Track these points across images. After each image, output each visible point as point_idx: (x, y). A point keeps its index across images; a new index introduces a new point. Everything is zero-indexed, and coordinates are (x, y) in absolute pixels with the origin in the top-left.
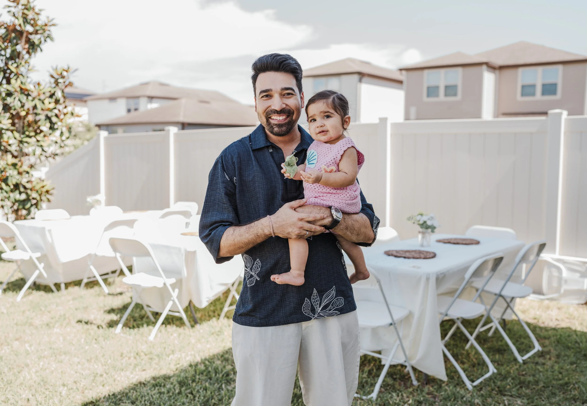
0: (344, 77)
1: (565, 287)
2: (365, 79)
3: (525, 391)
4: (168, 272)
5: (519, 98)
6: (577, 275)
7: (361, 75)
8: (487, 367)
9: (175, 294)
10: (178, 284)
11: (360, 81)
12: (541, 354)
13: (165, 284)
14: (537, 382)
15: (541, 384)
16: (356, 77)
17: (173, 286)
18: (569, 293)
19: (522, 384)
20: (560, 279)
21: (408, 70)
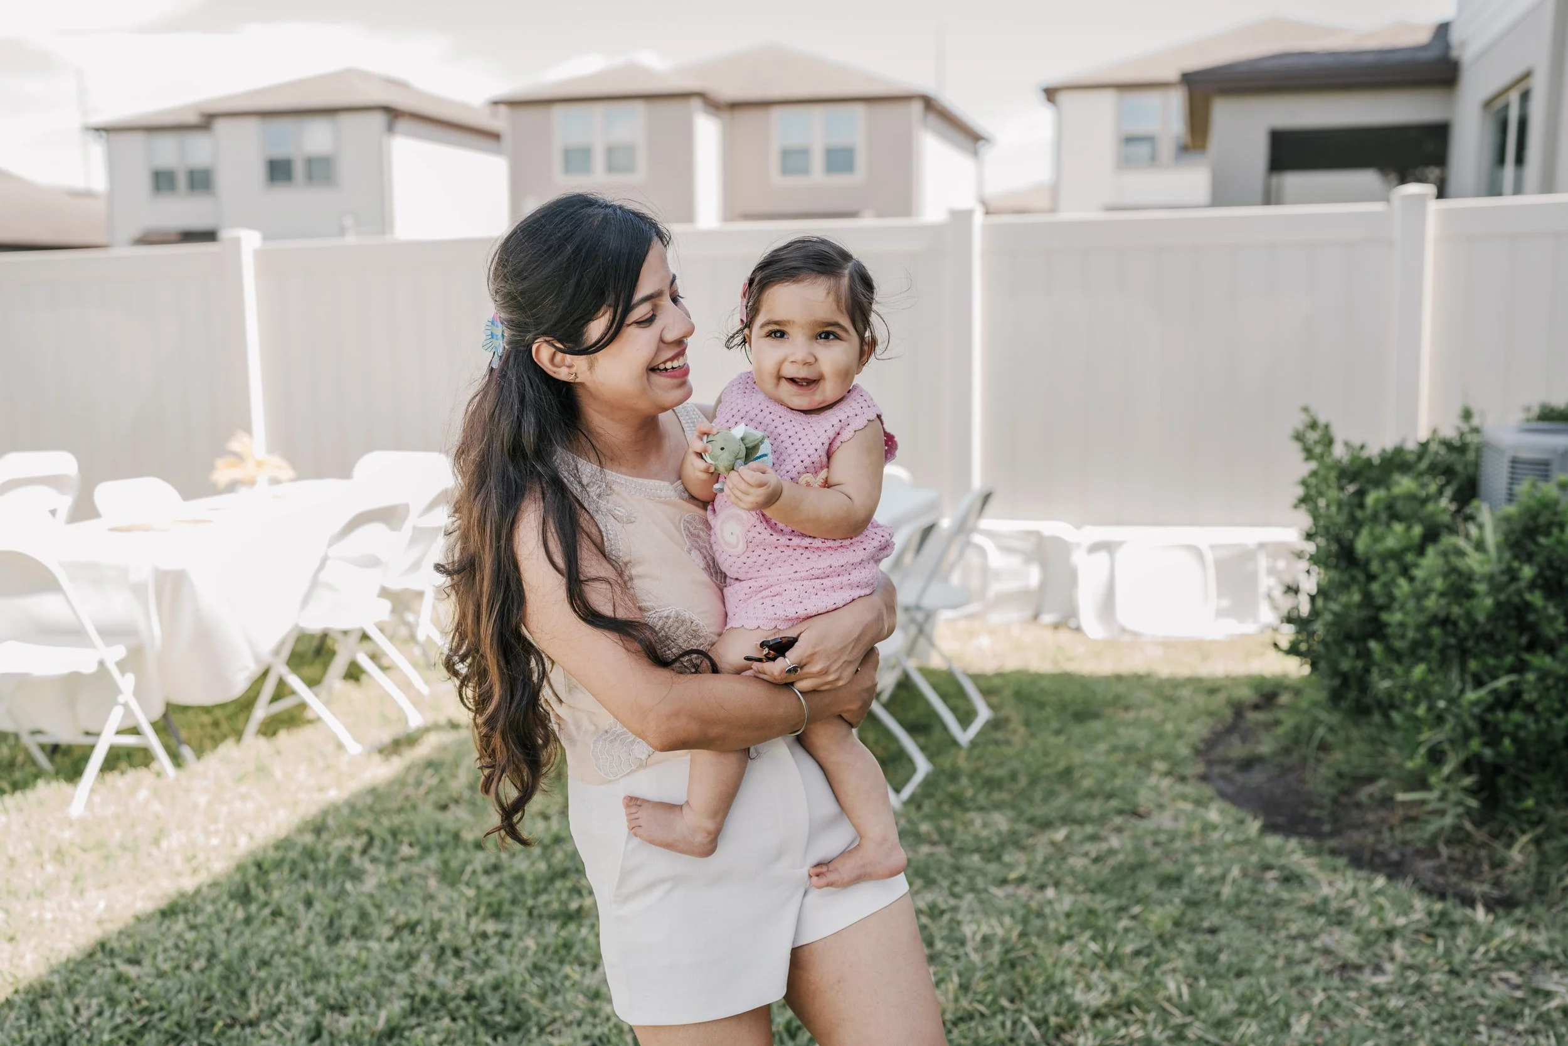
0: (345, 120)
1: (996, 588)
2: (402, 124)
3: (997, 796)
4: (109, 634)
5: (776, 179)
6: (1015, 561)
7: (393, 114)
8: (910, 761)
9: (126, 683)
10: (133, 661)
11: (390, 128)
12: (995, 724)
13: (101, 663)
14: (1014, 776)
15: (1023, 781)
16: (378, 120)
17: (122, 665)
18: (1002, 600)
19: (992, 784)
20: (985, 571)
21: (514, 104)
